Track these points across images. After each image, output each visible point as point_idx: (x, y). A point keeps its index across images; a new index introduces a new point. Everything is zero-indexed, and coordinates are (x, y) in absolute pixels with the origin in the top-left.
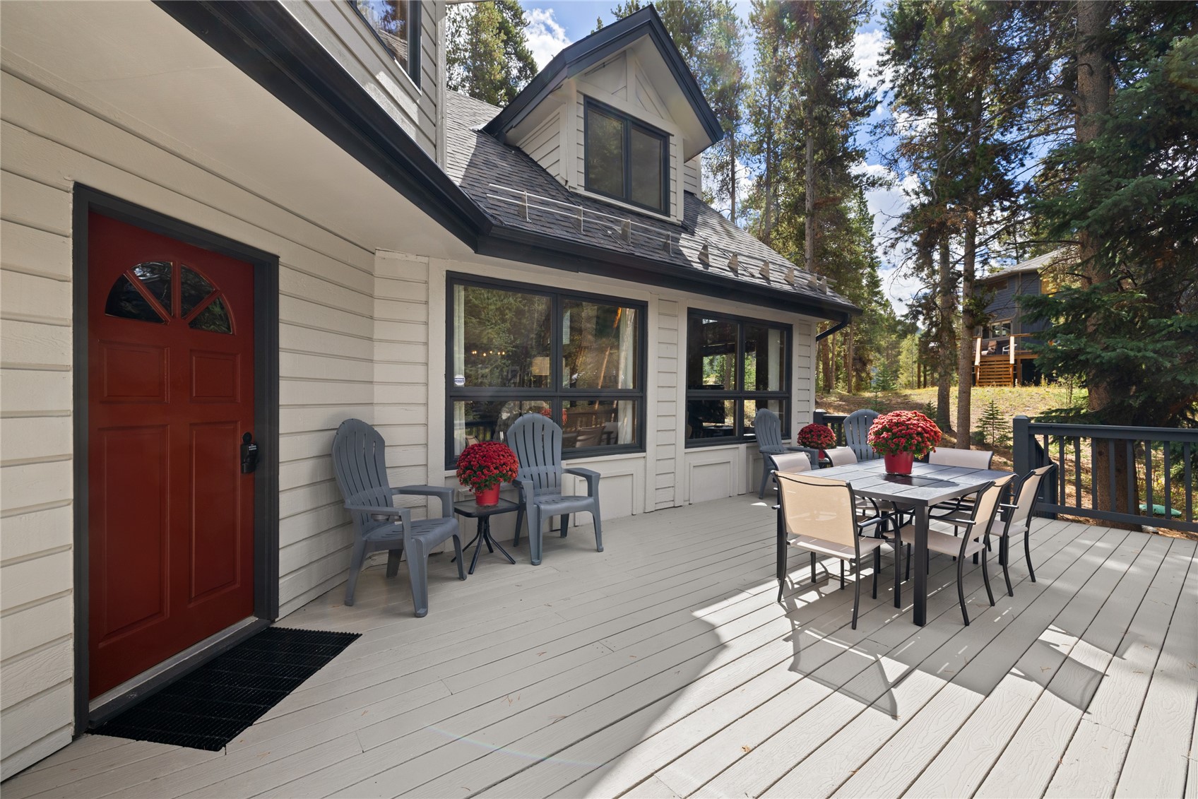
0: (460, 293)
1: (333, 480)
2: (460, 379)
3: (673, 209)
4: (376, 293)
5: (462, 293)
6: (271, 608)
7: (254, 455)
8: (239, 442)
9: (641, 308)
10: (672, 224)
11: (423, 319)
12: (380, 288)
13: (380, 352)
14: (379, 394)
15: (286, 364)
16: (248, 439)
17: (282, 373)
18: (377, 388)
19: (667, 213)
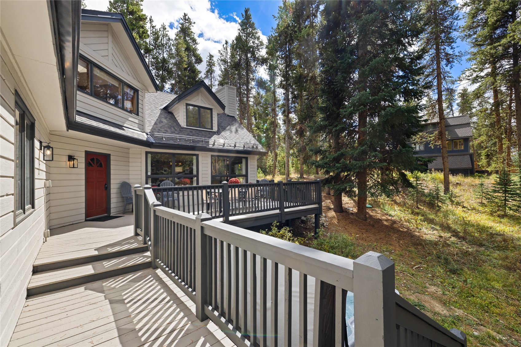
0: (149, 155)
1: (121, 193)
2: (149, 174)
3: (214, 128)
4: (130, 157)
5: (150, 155)
6: (110, 213)
7: (107, 187)
8: (104, 185)
9: (197, 156)
10: (214, 132)
11: (140, 161)
12: (131, 156)
13: (131, 168)
14: (131, 177)
15: (112, 172)
16: (106, 184)
17: (111, 173)
18: (130, 176)
19: (212, 129)
